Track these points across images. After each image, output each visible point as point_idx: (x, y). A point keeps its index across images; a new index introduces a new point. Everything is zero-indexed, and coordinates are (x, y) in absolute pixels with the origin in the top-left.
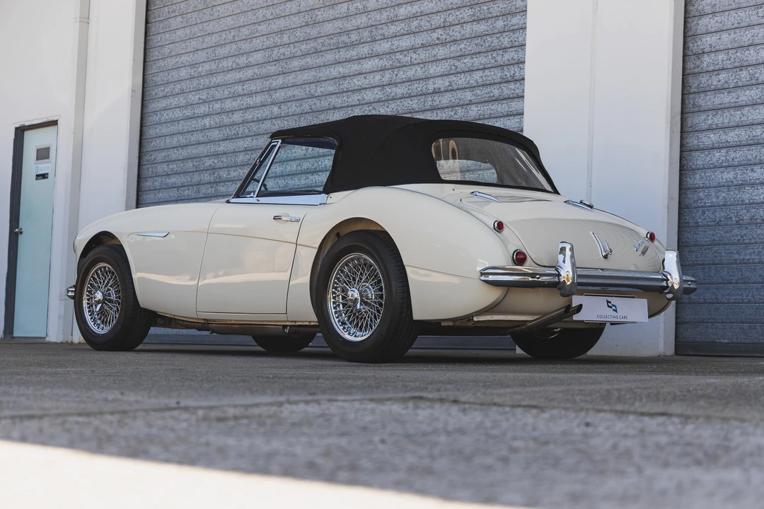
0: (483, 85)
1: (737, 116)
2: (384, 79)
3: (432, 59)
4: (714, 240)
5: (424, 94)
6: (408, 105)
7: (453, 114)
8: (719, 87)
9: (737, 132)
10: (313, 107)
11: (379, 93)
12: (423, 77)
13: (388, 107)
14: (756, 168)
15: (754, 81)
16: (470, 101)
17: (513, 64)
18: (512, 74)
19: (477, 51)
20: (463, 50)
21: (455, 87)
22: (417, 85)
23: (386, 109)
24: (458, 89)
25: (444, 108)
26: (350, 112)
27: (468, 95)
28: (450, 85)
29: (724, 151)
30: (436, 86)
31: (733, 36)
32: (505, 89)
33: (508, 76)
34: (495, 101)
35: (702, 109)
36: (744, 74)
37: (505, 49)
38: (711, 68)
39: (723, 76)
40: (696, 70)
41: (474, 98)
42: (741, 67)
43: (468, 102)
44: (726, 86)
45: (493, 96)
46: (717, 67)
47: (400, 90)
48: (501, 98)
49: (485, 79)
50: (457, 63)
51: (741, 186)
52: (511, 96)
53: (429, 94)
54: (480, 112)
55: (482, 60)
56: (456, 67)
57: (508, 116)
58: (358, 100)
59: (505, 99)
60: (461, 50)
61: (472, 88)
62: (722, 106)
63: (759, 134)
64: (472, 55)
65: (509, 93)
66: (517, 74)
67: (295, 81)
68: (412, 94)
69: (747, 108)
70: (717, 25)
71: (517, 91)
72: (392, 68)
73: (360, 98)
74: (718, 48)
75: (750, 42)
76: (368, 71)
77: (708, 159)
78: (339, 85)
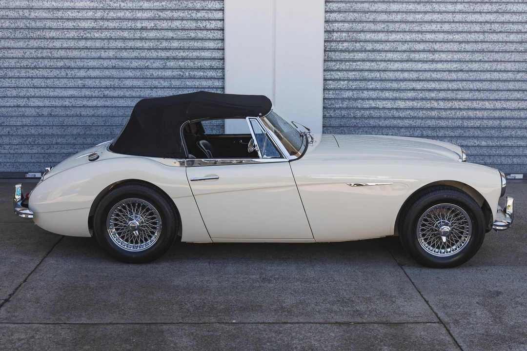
0: (182, 29)
1: (354, 65)
2: (96, 15)
3: (139, 8)
4: (341, 124)
5: (133, 29)
6: (120, 34)
7: (159, 43)
8: (343, 50)
9: (354, 73)
10: (28, 25)
11: (93, 23)
12: (132, 18)
13: (102, 33)
14: (364, 92)
15: (363, 49)
16: (172, 37)
17: (205, 20)
18: (204, 25)
19: (176, 8)
20: (164, 6)
21: (159, 28)
22: (127, 23)
23: (100, 34)
24: (161, 29)
25: (151, 39)
26: (66, 33)
27: (170, 34)
28: (155, 26)
29: (346, 82)
30: (143, 25)
31: (351, 25)
32: (199, 34)
33: (201, 26)
34: (191, 39)
35: (333, 59)
36: (358, 44)
37: (198, 10)
38: (339, 39)
39: (345, 44)
40: (329, 39)
41: (175, 36)
42: (356, 41)
43: (171, 38)
44: (347, 50)
45: (191, 37)
46: (342, 40)
47: (112, 24)
48: (197, 38)
49: (183, 26)
50: (160, 13)
51: (356, 99)
52: (204, 38)
53: (138, 29)
54: (180, 45)
55: (181, 14)
56: (160, 16)
57: (202, 49)
58: (73, 25)
59: (200, 39)
60: (163, 6)
61: (172, 29)
62: (345, 59)
63: (366, 75)
64: (172, 10)
65: (202, 36)
66: (208, 26)
67: (6, 5)
68: (123, 28)
69: (360, 62)
70: (341, 18)
71: (209, 36)
72: (103, 9)
73: (74, 24)
74: (342, 30)
75: (361, 30)
76: (80, 8)
77: (337, 85)
78: (53, 13)
